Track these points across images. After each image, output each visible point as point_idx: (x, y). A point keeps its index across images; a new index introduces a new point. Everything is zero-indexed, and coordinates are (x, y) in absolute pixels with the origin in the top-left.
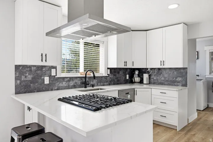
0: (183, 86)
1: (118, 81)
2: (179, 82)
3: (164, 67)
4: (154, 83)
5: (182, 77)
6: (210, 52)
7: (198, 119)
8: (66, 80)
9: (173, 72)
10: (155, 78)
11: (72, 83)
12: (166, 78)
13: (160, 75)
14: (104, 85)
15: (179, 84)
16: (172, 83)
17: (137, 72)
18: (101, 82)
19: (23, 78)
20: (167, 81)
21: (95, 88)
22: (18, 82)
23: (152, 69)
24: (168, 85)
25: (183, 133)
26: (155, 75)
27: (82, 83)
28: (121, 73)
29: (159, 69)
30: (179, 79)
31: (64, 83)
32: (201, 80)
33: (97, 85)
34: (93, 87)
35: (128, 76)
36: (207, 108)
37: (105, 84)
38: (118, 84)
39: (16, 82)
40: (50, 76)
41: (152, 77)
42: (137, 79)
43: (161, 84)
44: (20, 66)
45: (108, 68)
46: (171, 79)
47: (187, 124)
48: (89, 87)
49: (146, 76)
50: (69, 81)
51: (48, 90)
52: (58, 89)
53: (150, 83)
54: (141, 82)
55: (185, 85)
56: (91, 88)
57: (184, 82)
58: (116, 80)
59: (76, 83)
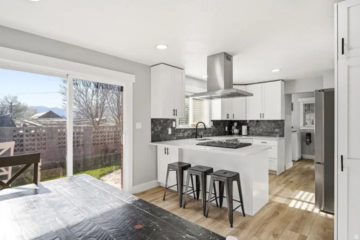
0: (280, 136)
1: (219, 132)
2: (276, 133)
3: (263, 119)
4: (253, 135)
5: (279, 128)
6: (304, 104)
7: (294, 168)
8: (182, 131)
9: (271, 124)
10: (253, 130)
11: (186, 134)
12: (264, 129)
13: (258, 126)
14: (208, 136)
15: (276, 135)
16: (270, 134)
17: (236, 124)
18: (206, 133)
19: (156, 130)
20: (266, 132)
21: (203, 138)
22: (153, 132)
23: (250, 121)
24: (266, 136)
25: (282, 176)
26: (253, 127)
27: (193, 134)
28: (221, 125)
29: (258, 121)
30: (277, 130)
31: (181, 133)
32: (295, 131)
33: (204, 137)
34: (201, 137)
35: (227, 128)
36: (301, 159)
37: (210, 135)
38: (219, 135)
39: (152, 133)
40: (172, 128)
41: (250, 129)
42: (236, 131)
43: (260, 135)
44: (154, 119)
45: (212, 121)
46: (269, 130)
47: (284, 170)
48: (199, 137)
49: (244, 128)
50: (184, 132)
51: (171, 140)
52: (177, 139)
53: (248, 134)
54: (240, 134)
55: (282, 136)
56: (200, 139)
57: (281, 133)
58: (217, 132)
59: (189, 134)
